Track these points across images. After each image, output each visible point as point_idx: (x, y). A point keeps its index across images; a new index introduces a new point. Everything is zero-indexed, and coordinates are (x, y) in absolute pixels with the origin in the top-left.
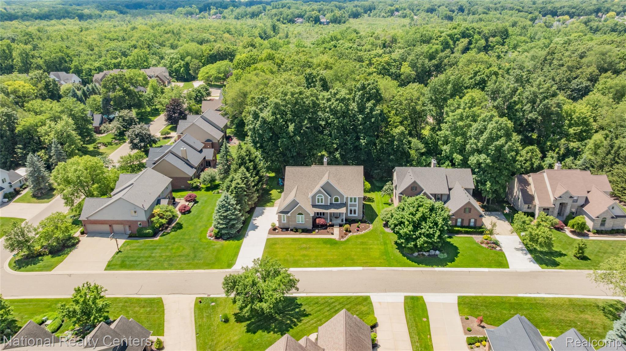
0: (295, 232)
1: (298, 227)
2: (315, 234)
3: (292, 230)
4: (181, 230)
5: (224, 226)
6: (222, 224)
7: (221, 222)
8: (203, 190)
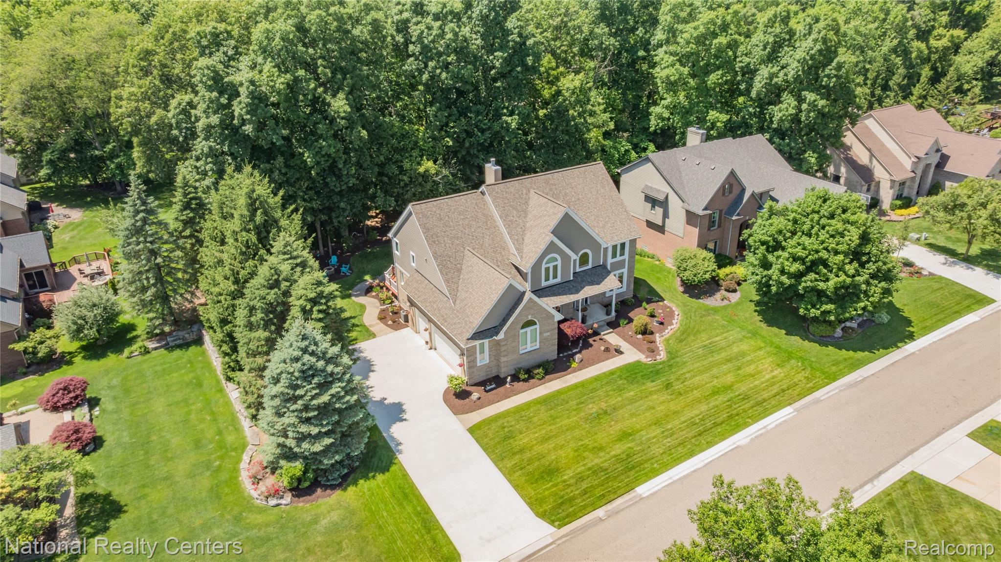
0: (525, 380)
1: (526, 364)
2: (580, 369)
3: (515, 378)
4: (124, 517)
5: (328, 441)
6: (319, 436)
7: (315, 431)
8: (78, 359)
